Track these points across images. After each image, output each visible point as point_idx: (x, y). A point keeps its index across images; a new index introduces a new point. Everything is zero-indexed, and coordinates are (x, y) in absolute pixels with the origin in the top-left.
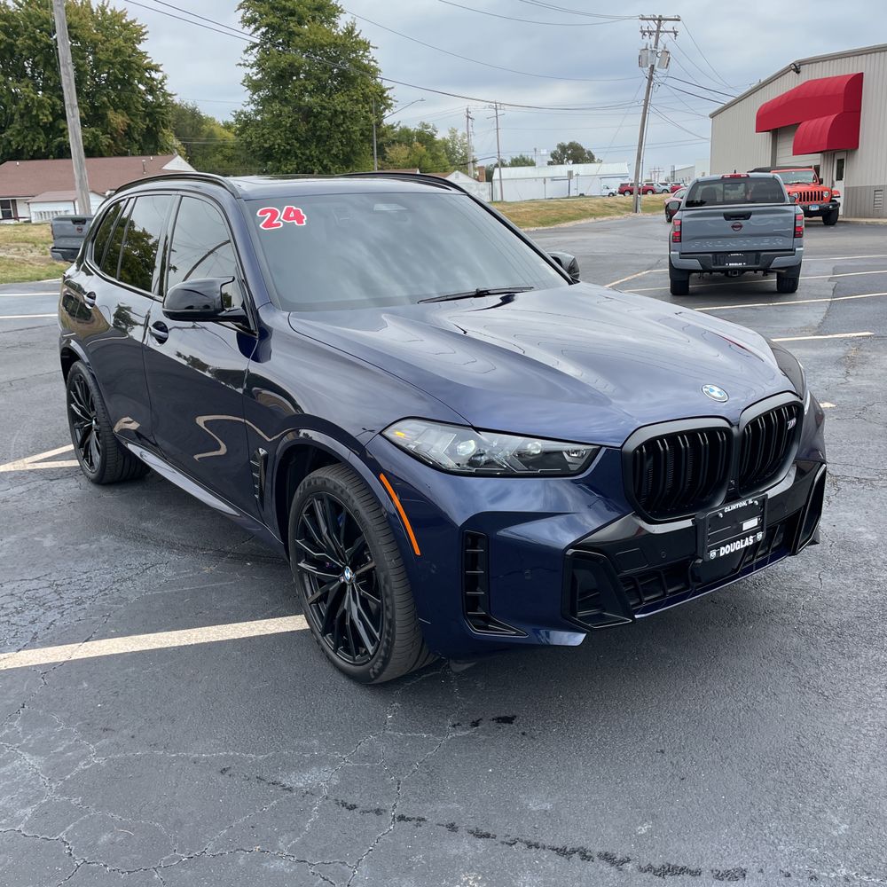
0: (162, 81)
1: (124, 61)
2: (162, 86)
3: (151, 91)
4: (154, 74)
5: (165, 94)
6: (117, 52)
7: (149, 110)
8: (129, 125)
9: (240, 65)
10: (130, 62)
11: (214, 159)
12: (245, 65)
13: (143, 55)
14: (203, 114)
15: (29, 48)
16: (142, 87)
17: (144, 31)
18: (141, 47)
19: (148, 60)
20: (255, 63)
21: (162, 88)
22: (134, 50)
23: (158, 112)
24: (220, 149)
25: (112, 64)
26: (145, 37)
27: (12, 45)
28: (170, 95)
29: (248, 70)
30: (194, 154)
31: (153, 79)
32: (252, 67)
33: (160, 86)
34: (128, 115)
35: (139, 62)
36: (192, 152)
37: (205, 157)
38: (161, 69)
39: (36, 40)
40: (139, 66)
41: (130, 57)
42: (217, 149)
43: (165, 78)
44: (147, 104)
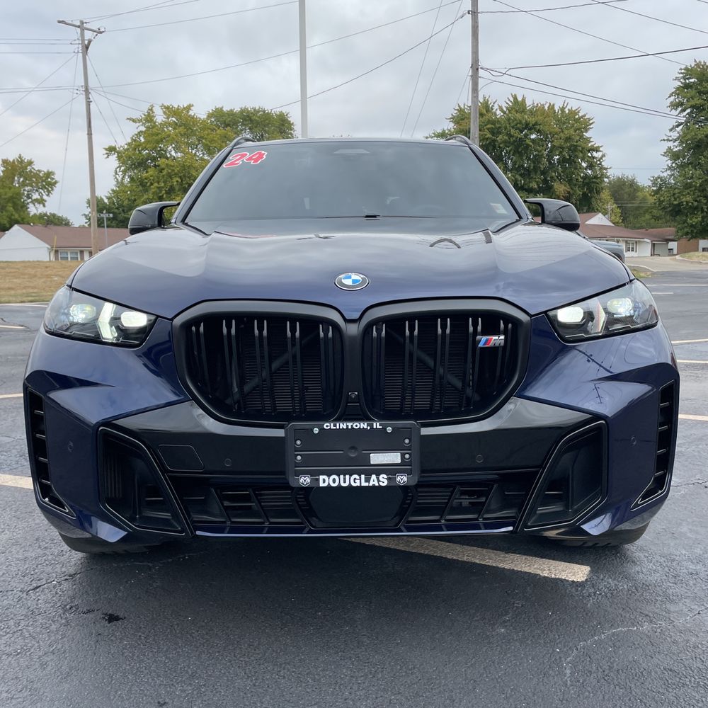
0: (601, 158)
1: (572, 145)
2: (601, 162)
3: (591, 166)
4: (595, 154)
5: (602, 168)
6: (568, 139)
7: (587, 181)
8: (569, 193)
9: (664, 140)
10: (577, 146)
11: (643, 218)
12: (668, 140)
13: (588, 140)
14: (640, 184)
15: (505, 142)
16: (584, 165)
17: (591, 122)
18: (587, 135)
19: (593, 143)
20: (678, 138)
21: (600, 164)
22: (582, 137)
23: (593, 182)
24: (650, 211)
25: (563, 148)
26: (591, 127)
27: (494, 141)
28: (606, 169)
29: (671, 144)
30: (627, 215)
31: (594, 158)
32: (675, 141)
33: (598, 162)
34: (570, 185)
35: (583, 145)
36: (625, 213)
37: (636, 217)
38: (601, 149)
39: (510, 136)
40: (583, 148)
41: (577, 142)
42: (647, 211)
43: (603, 156)
44: (586, 177)
